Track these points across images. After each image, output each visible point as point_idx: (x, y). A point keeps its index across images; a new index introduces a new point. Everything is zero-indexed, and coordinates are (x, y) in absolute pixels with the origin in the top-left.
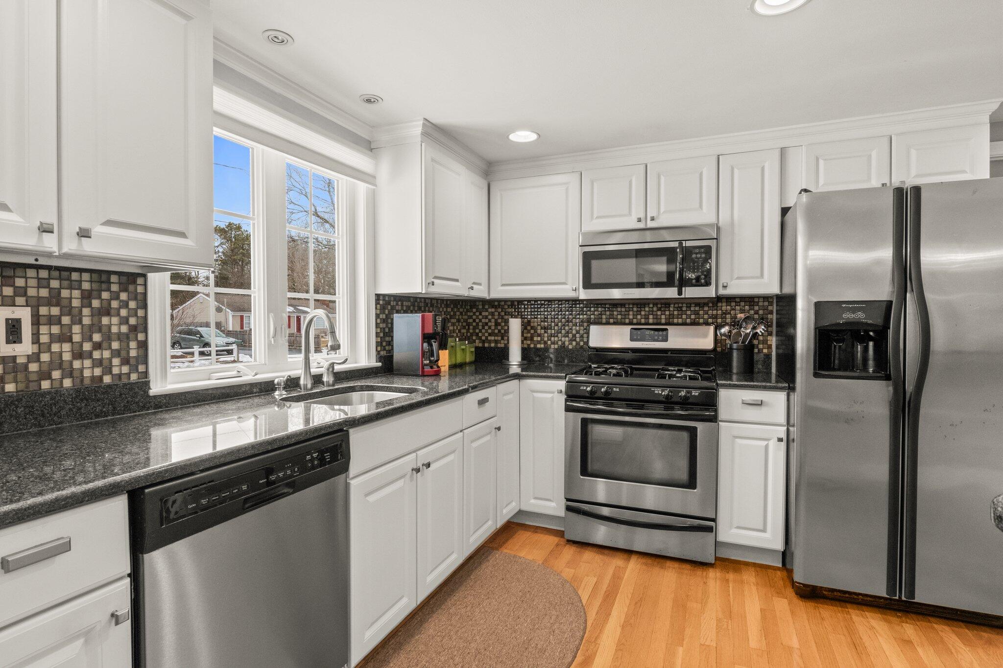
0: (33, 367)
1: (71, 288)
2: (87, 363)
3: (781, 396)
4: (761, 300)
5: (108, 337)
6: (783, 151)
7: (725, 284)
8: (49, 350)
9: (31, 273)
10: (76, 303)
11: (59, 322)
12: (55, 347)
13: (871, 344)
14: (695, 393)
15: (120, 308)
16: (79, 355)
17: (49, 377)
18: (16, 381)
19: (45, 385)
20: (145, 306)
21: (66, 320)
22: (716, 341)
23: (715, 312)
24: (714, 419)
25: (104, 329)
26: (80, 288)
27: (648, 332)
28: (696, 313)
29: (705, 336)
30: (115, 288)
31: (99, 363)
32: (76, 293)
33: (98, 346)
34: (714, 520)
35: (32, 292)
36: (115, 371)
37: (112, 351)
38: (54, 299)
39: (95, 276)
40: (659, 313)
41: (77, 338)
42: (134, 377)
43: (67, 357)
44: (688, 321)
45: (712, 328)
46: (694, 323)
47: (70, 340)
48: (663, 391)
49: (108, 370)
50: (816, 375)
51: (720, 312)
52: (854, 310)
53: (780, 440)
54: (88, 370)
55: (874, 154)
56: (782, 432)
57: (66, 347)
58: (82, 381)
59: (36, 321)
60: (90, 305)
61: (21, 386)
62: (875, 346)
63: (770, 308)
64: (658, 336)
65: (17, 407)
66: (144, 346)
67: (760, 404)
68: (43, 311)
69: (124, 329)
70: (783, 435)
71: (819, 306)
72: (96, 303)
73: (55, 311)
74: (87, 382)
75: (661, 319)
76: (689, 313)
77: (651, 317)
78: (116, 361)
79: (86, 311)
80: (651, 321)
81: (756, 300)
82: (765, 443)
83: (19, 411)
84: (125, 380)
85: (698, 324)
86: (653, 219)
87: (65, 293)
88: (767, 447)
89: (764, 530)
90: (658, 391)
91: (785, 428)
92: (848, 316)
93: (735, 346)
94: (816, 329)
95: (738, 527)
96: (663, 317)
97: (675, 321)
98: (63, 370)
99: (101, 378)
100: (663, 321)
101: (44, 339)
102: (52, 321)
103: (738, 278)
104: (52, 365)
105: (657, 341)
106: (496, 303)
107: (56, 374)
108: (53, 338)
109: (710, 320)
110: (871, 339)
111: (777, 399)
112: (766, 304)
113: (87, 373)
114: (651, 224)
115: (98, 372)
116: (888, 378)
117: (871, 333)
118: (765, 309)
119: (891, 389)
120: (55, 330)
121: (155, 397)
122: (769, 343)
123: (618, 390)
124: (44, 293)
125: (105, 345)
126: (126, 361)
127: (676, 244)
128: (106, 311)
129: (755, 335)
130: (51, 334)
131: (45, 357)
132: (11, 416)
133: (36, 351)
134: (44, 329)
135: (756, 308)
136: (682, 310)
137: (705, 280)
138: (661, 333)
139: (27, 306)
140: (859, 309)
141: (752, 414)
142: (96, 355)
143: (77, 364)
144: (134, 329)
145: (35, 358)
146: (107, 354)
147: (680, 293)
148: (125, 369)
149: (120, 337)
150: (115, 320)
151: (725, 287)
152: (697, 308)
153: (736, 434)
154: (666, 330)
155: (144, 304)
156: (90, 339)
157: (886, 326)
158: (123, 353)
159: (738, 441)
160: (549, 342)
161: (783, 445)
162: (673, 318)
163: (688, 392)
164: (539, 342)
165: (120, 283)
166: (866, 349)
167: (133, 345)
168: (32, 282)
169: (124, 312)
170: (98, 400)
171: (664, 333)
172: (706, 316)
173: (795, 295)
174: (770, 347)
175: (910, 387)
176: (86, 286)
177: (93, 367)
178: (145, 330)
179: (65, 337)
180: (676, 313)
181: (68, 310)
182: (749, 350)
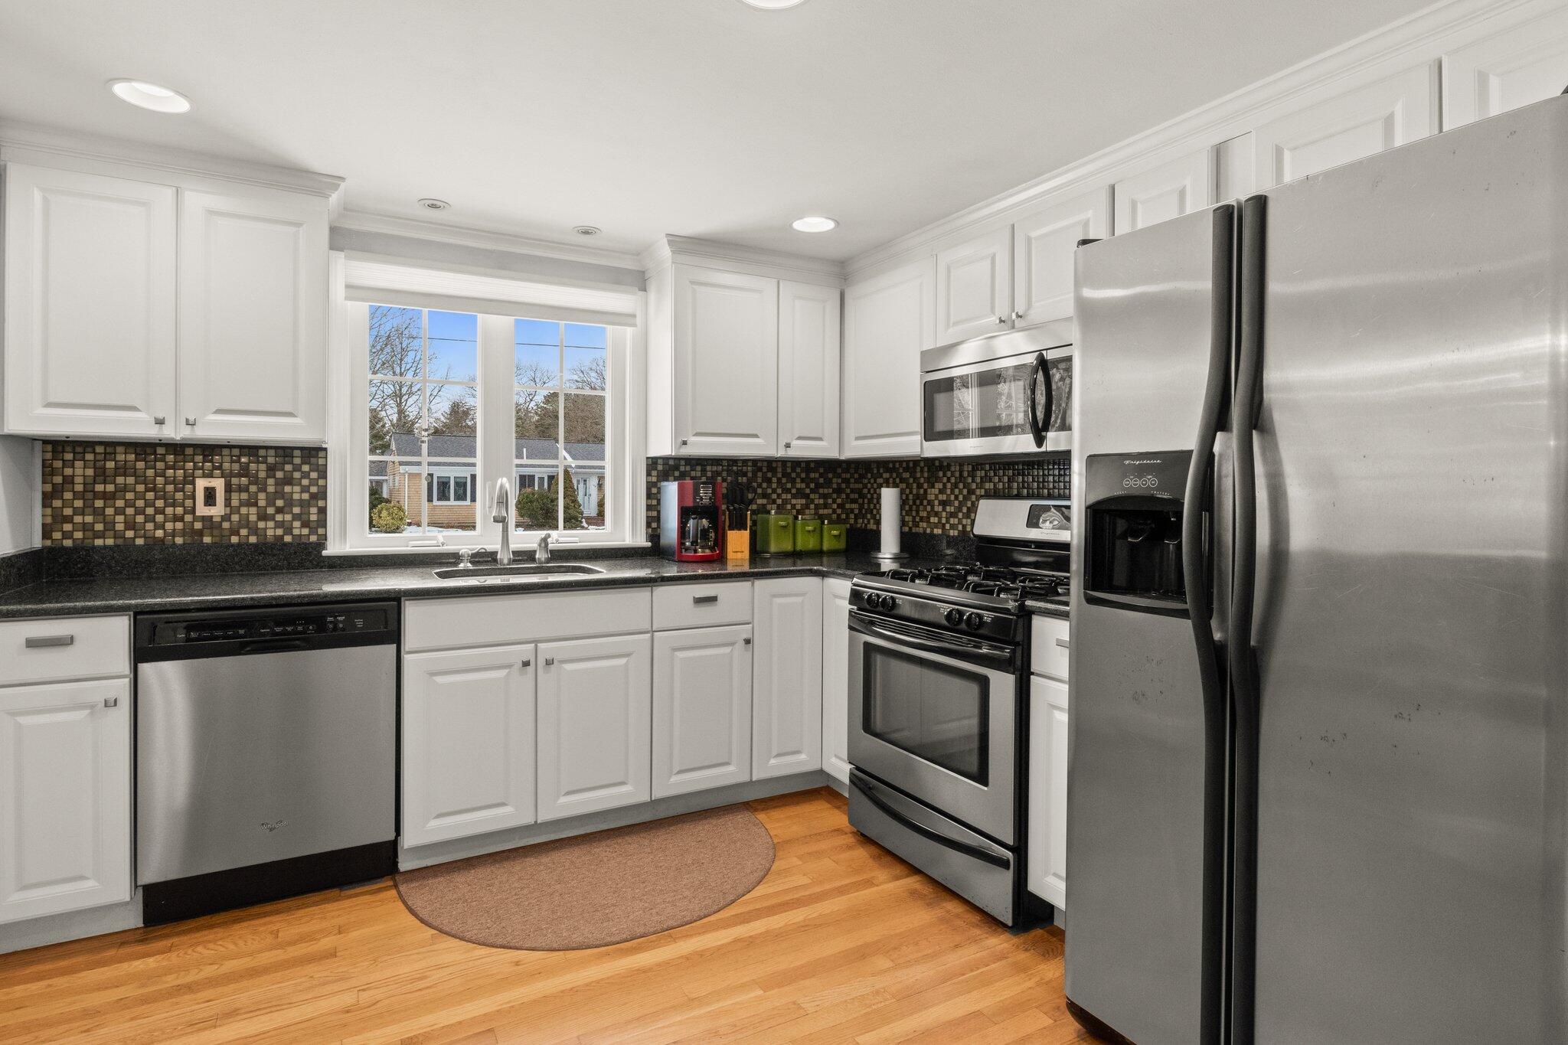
0: (226, 525)
1: (258, 462)
2: (271, 524)
5: (290, 503)
8: (239, 512)
9: (226, 452)
10: (262, 475)
11: (247, 490)
12: (244, 510)
15: (302, 478)
16: (263, 517)
17: (238, 534)
18: (212, 536)
19: (234, 539)
20: (325, 477)
21: (253, 488)
25: (286, 496)
26: (265, 462)
30: (297, 461)
31: (279, 525)
32: (263, 467)
33: (279, 510)
35: (226, 466)
36: (296, 532)
37: (293, 515)
38: (245, 472)
39: (281, 452)
41: (262, 503)
42: (313, 538)
43: (253, 518)
47: (256, 504)
49: (289, 530)
54: (272, 531)
57: (253, 510)
58: (266, 539)
59: (229, 489)
60: (274, 476)
61: (217, 539)
65: (207, 555)
66: (323, 511)
68: (235, 481)
69: (306, 496)
72: (279, 474)
73: (244, 480)
74: (270, 539)
78: (297, 524)
79: (271, 481)
83: (208, 558)
84: (304, 540)
87: (253, 466)
94: (1086, 509)
98: (249, 529)
99: (282, 537)
101: (235, 503)
102: (241, 489)
104: (240, 525)
106: (891, 465)
107: (244, 532)
108: (242, 504)
113: (270, 533)
115: (279, 532)
120: (244, 496)
121: (329, 557)
124: (236, 466)
125: (286, 509)
126: (305, 524)
128: (289, 481)
130: (240, 500)
131: (235, 518)
132: (202, 561)
133: (228, 512)
134: (235, 496)
139: (222, 477)
142: (279, 518)
143: (261, 525)
144: (314, 497)
145: (226, 518)
146: (288, 517)
147: (1039, 444)
148: (305, 531)
149: (302, 503)
150: (297, 489)
155: (323, 474)
156: (274, 505)
158: (304, 517)
160: (948, 526)
164: (936, 526)
165: (302, 457)
167: (314, 510)
168: (227, 459)
169: (305, 482)
170: (275, 555)
176: (271, 460)
177: (275, 528)
178: (325, 498)
179: (252, 503)
181: (255, 480)
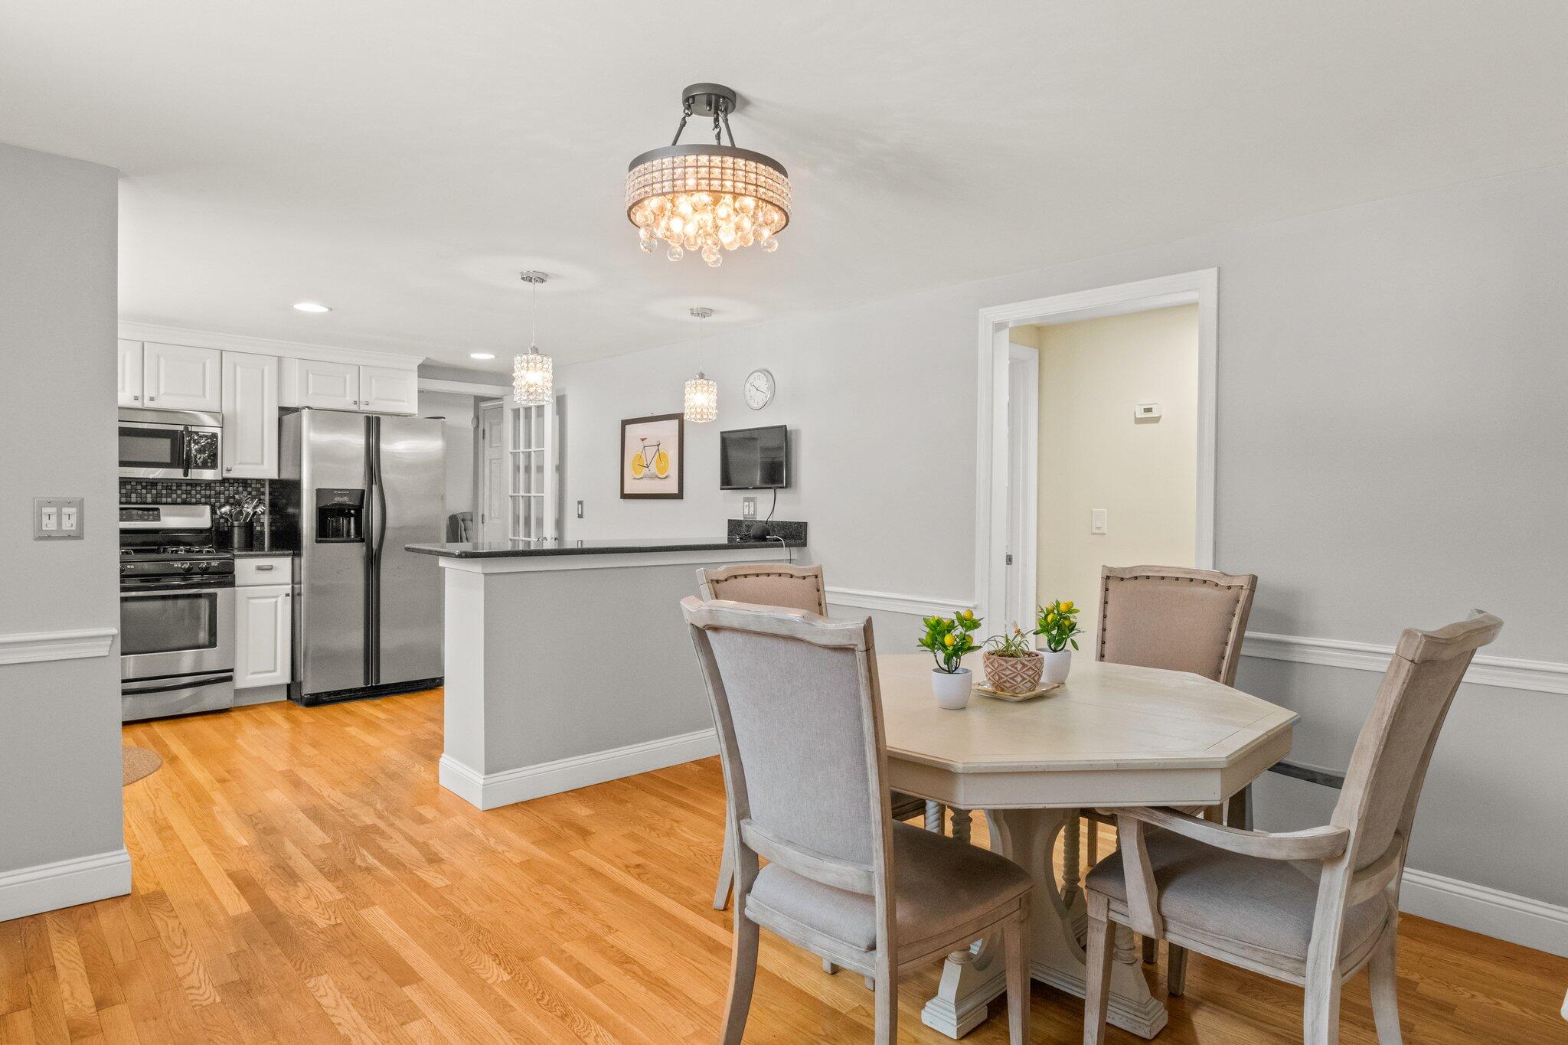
3: (287, 561)
4: (254, 482)
6: (280, 359)
7: (229, 468)
13: (352, 519)
14: (214, 563)
22: (212, 520)
23: (208, 492)
24: (232, 584)
27: (135, 512)
28: (188, 493)
29: (200, 515)
34: (231, 670)
40: (144, 491)
44: (179, 500)
45: (208, 508)
46: (184, 503)
48: (182, 564)
50: (317, 542)
51: (213, 492)
52: (342, 496)
53: (288, 595)
55: (348, 377)
56: (288, 589)
62: (355, 519)
63: (262, 490)
64: (149, 515)
67: (270, 568)
70: (290, 592)
71: (320, 493)
75: (146, 498)
76: (179, 492)
77: (133, 495)
80: (134, 500)
81: (249, 482)
82: (275, 600)
85: (191, 504)
86: (152, 399)
88: (276, 602)
89: (274, 671)
90: (177, 565)
91: (290, 586)
92: (338, 499)
93: (236, 523)
94: (317, 508)
95: (253, 673)
96: (149, 495)
97: (164, 500)
100: (149, 500)
103: (241, 463)
105: (147, 520)
109: (203, 500)
110: (352, 515)
111: (282, 564)
112: (259, 486)
114: (148, 404)
116: (362, 540)
117: (352, 511)
118: (258, 490)
119: (364, 548)
122: (262, 521)
123: (132, 567)
127: (181, 428)
129: (255, 513)
135: (249, 489)
136: (171, 489)
137: (212, 462)
138: (151, 513)
140: (345, 495)
141: (265, 577)
147: (186, 474)
151: (228, 470)
152: (189, 488)
153: (250, 595)
154: (158, 509)
157: (361, 507)
159: (253, 601)
161: (290, 598)
162: (161, 497)
163: (208, 563)
166: (349, 523)
171: (156, 513)
172: (198, 496)
173: (300, 480)
174: (262, 525)
175: (375, 546)
180: (164, 492)
182: (249, 527)
